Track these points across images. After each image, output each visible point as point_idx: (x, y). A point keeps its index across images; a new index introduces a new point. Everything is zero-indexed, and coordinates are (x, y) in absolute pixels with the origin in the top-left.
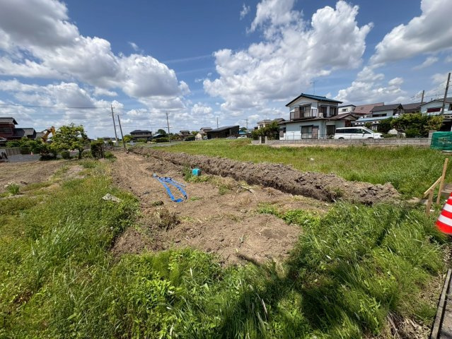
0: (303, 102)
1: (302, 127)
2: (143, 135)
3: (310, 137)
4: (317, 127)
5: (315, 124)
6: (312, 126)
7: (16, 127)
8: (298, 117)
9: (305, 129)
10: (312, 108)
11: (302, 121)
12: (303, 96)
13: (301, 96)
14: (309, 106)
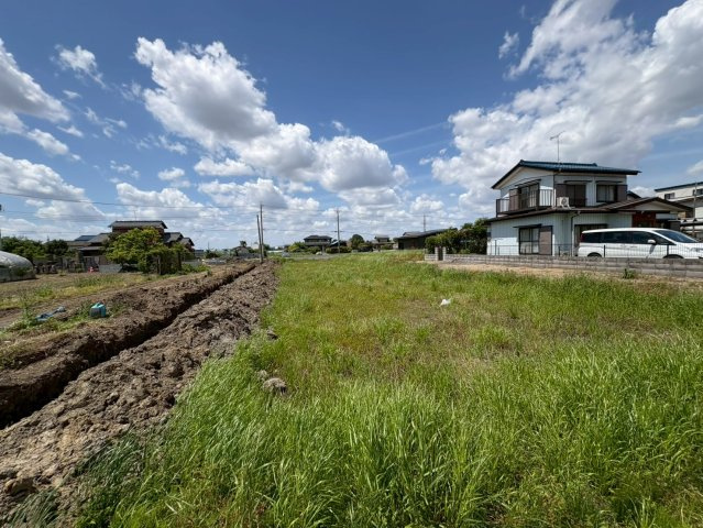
0: (527, 177)
1: (521, 229)
2: (320, 243)
3: (536, 250)
4: (550, 228)
5: (545, 222)
6: (539, 226)
7: (166, 231)
8: (516, 208)
9: (525, 234)
10: (542, 188)
11: (523, 214)
12: (523, 165)
13: (518, 166)
14: (537, 183)
